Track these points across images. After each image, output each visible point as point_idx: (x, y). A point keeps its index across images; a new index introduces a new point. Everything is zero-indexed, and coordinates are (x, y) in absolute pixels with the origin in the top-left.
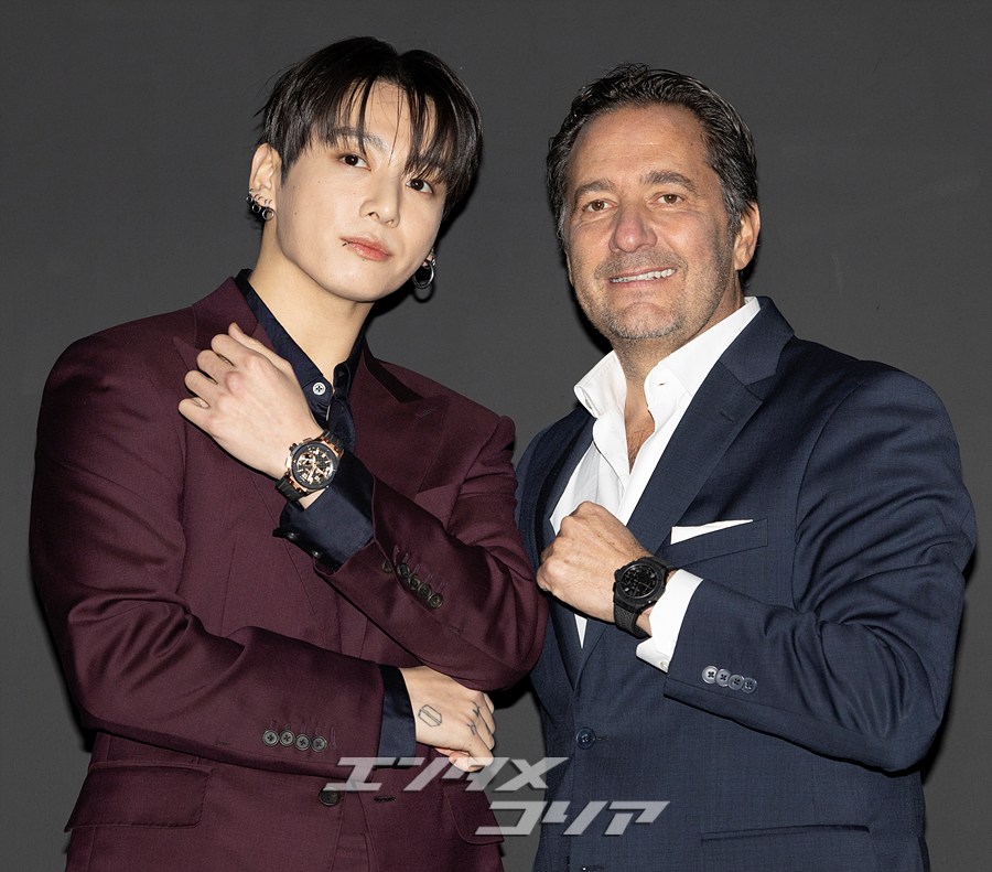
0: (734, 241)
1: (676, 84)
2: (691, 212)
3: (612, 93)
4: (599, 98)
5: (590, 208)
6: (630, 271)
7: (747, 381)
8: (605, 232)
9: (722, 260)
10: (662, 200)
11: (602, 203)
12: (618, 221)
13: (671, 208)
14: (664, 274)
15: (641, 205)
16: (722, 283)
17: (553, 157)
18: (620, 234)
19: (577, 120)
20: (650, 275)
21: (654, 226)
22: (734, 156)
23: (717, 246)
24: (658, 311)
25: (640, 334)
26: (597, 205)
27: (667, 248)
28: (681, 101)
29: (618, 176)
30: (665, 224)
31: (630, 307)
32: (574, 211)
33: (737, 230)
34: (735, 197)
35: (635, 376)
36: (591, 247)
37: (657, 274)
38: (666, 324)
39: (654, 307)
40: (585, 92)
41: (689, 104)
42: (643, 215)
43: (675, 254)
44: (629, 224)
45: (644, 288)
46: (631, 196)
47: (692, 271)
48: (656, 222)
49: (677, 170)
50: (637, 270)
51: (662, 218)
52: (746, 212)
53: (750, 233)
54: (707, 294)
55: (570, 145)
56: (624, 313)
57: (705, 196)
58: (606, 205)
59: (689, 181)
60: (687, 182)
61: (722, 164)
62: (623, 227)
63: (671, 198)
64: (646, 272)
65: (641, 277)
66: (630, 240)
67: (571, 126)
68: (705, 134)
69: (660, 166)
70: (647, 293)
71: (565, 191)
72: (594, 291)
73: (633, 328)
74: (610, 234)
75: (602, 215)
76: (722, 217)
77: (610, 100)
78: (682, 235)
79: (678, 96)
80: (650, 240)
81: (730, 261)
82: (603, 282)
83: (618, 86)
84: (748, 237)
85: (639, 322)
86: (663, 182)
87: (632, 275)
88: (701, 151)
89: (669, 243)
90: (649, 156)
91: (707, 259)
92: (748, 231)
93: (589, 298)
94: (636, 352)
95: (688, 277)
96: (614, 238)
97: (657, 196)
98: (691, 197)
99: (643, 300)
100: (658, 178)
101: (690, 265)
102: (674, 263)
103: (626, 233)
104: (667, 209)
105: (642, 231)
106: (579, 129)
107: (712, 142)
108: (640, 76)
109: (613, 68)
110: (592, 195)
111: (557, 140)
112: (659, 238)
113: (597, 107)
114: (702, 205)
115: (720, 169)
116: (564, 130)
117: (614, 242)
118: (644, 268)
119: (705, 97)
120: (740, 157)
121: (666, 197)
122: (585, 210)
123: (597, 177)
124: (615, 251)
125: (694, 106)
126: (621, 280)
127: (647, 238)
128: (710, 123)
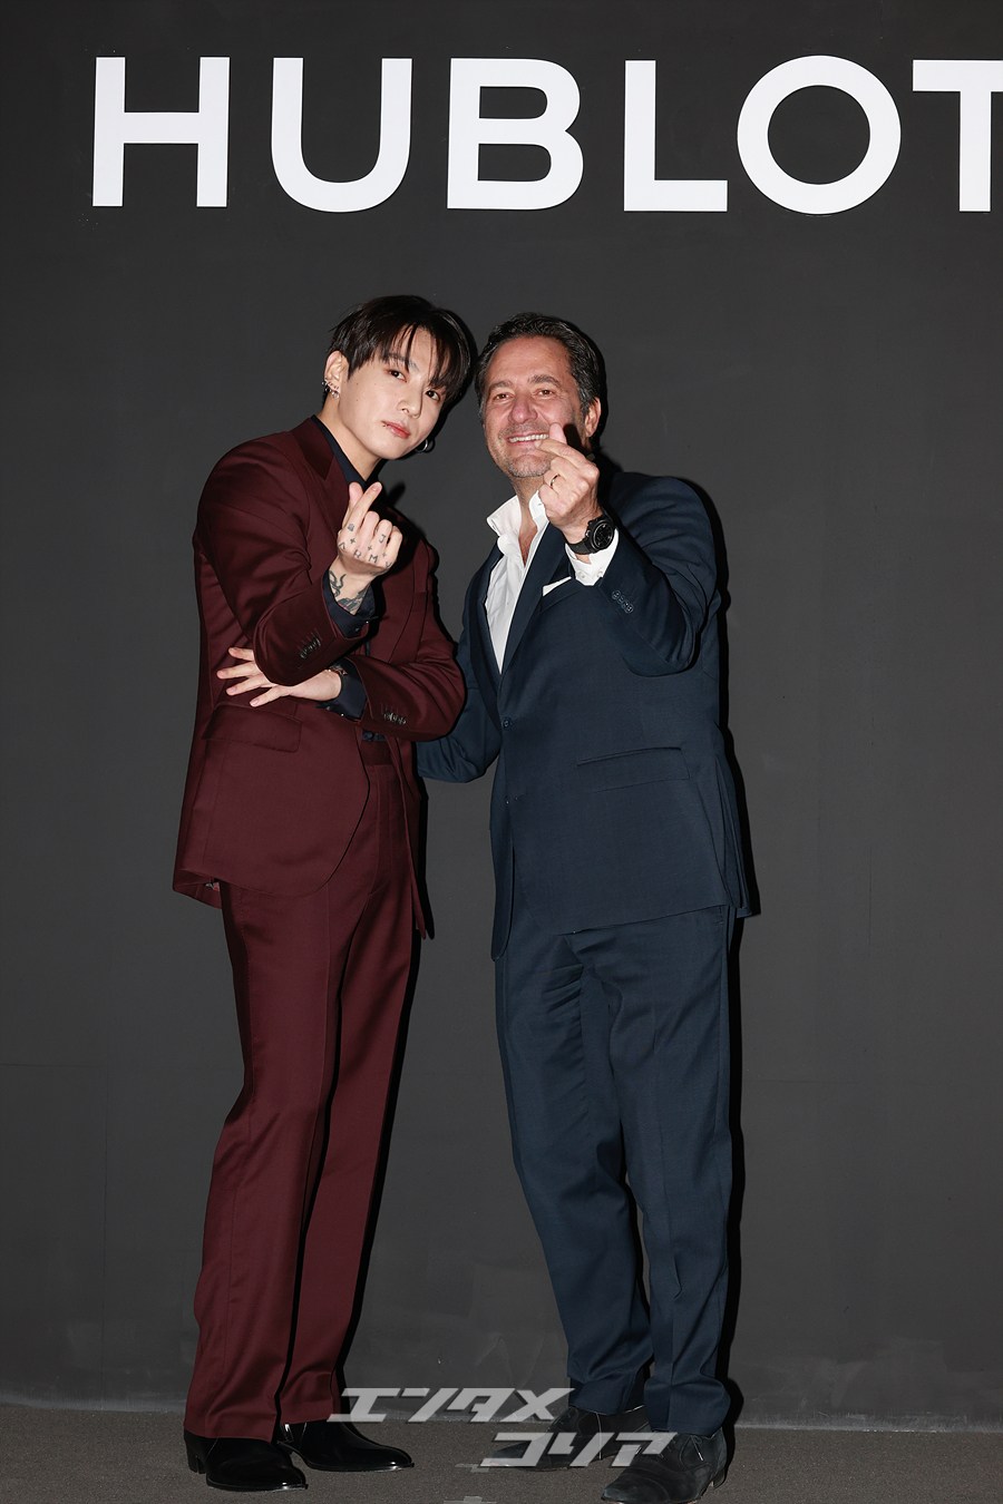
0: (584, 419)
1: (550, 325)
2: (557, 399)
3: (514, 330)
4: (506, 332)
5: (497, 397)
6: (520, 433)
8: (506, 410)
10: (541, 393)
11: (505, 395)
12: (514, 405)
13: (546, 398)
14: (541, 436)
15: (529, 399)
18: (515, 414)
20: (533, 437)
21: (536, 408)
22: (586, 369)
24: (537, 460)
25: (526, 474)
26: (502, 396)
27: (544, 421)
28: (554, 336)
29: (515, 380)
30: (542, 406)
31: (521, 457)
32: (489, 399)
33: (586, 413)
34: (586, 393)
36: (497, 419)
37: (537, 437)
38: (542, 467)
39: (534, 457)
40: (497, 329)
41: (559, 337)
43: (549, 424)
44: (521, 406)
45: (529, 446)
46: (522, 390)
48: (537, 405)
49: (551, 375)
50: (525, 434)
51: (543, 403)
52: (592, 403)
55: (487, 361)
56: (516, 461)
57: (567, 391)
58: (508, 396)
60: (556, 382)
61: (578, 373)
62: (517, 408)
63: (546, 392)
64: (530, 435)
65: (527, 439)
66: (521, 416)
67: (488, 350)
68: (568, 355)
69: (540, 372)
70: (531, 449)
71: (483, 388)
72: (498, 446)
73: (522, 470)
74: (509, 411)
75: (505, 401)
76: (577, 404)
77: (512, 334)
78: (554, 415)
79: (552, 333)
82: (504, 441)
83: (517, 326)
84: (594, 417)
85: (525, 467)
86: (542, 382)
87: (522, 436)
88: (565, 365)
89: (544, 417)
90: (534, 367)
92: (594, 414)
93: (496, 451)
94: (524, 486)
96: (511, 414)
97: (538, 391)
98: (558, 391)
99: (527, 454)
100: (538, 379)
103: (518, 412)
104: (543, 398)
105: (529, 411)
106: (492, 351)
107: (572, 360)
108: (529, 319)
109: (513, 316)
110: (499, 390)
112: (538, 415)
113: (503, 338)
114: (564, 394)
115: (577, 376)
116: (486, 352)
117: (512, 416)
118: (528, 433)
119: (568, 333)
120: (590, 370)
121: (543, 392)
122: (495, 398)
123: (502, 379)
124: (512, 423)
125: (562, 340)
126: (515, 440)
127: (532, 417)
128: (571, 349)
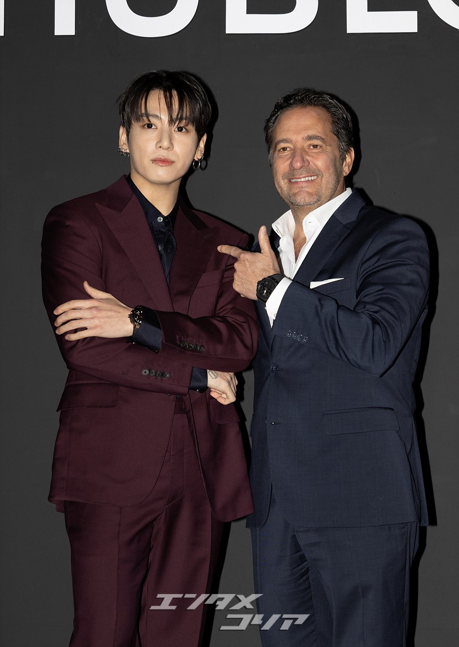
0: (343, 164)
1: (319, 98)
2: (323, 151)
3: (292, 101)
4: (287, 103)
5: (282, 150)
6: (298, 176)
7: (344, 223)
8: (287, 160)
9: (338, 171)
10: (312, 147)
11: (286, 148)
12: (293, 156)
13: (316, 150)
14: (313, 178)
15: (303, 149)
16: (338, 181)
17: (267, 128)
18: (294, 162)
19: (277, 112)
20: (307, 179)
21: (308, 158)
22: (343, 128)
23: (335, 166)
24: (310, 194)
25: (302, 204)
26: (284, 149)
27: (314, 167)
28: (321, 105)
29: (294, 137)
30: (313, 157)
31: (298, 192)
32: (275, 151)
33: (344, 159)
34: (343, 145)
35: (298, 221)
36: (282, 166)
37: (310, 179)
38: (313, 200)
39: (308, 192)
40: (281, 100)
41: (324, 106)
42: (304, 153)
43: (318, 169)
44: (298, 158)
45: (304, 185)
46: (299, 146)
47: (325, 176)
48: (309, 156)
49: (318, 135)
50: (301, 176)
51: (313, 155)
52: (348, 151)
53: (350, 160)
54: (331, 186)
55: (274, 123)
56: (295, 194)
57: (330, 145)
58: (288, 149)
59: (323, 139)
60: (322, 139)
61: (338, 131)
62: (295, 159)
63: (315, 146)
64: (305, 177)
65: (303, 180)
66: (298, 165)
67: (274, 115)
68: (331, 119)
69: (311, 133)
70: (305, 187)
71: (271, 142)
72: (282, 184)
73: (299, 201)
74: (290, 161)
75: (286, 153)
76: (337, 154)
77: (291, 104)
78: (320, 162)
79: (319, 103)
80: (307, 164)
81: (341, 172)
82: (286, 181)
83: (294, 98)
84: (349, 162)
85: (301, 199)
86: (312, 140)
87: (299, 178)
88: (329, 126)
89: (315, 165)
90: (306, 129)
91: (331, 171)
93: (280, 187)
94: (300, 211)
95: (323, 179)
97: (310, 145)
98: (324, 146)
99: (303, 189)
100: (310, 138)
101: (324, 174)
102: (317, 173)
103: (296, 162)
104: (314, 151)
105: (303, 161)
106: (278, 116)
107: (334, 122)
108: (304, 94)
109: (292, 90)
110: (283, 145)
111: (268, 121)
112: (311, 163)
113: (285, 107)
114: (329, 148)
115: (337, 134)
116: (272, 116)
117: (291, 164)
118: (303, 176)
119: (331, 103)
120: (346, 128)
121: (314, 146)
122: (279, 151)
123: (285, 137)
124: (292, 168)
125: (327, 107)
126: (294, 180)
127: (305, 163)
128: (333, 115)
